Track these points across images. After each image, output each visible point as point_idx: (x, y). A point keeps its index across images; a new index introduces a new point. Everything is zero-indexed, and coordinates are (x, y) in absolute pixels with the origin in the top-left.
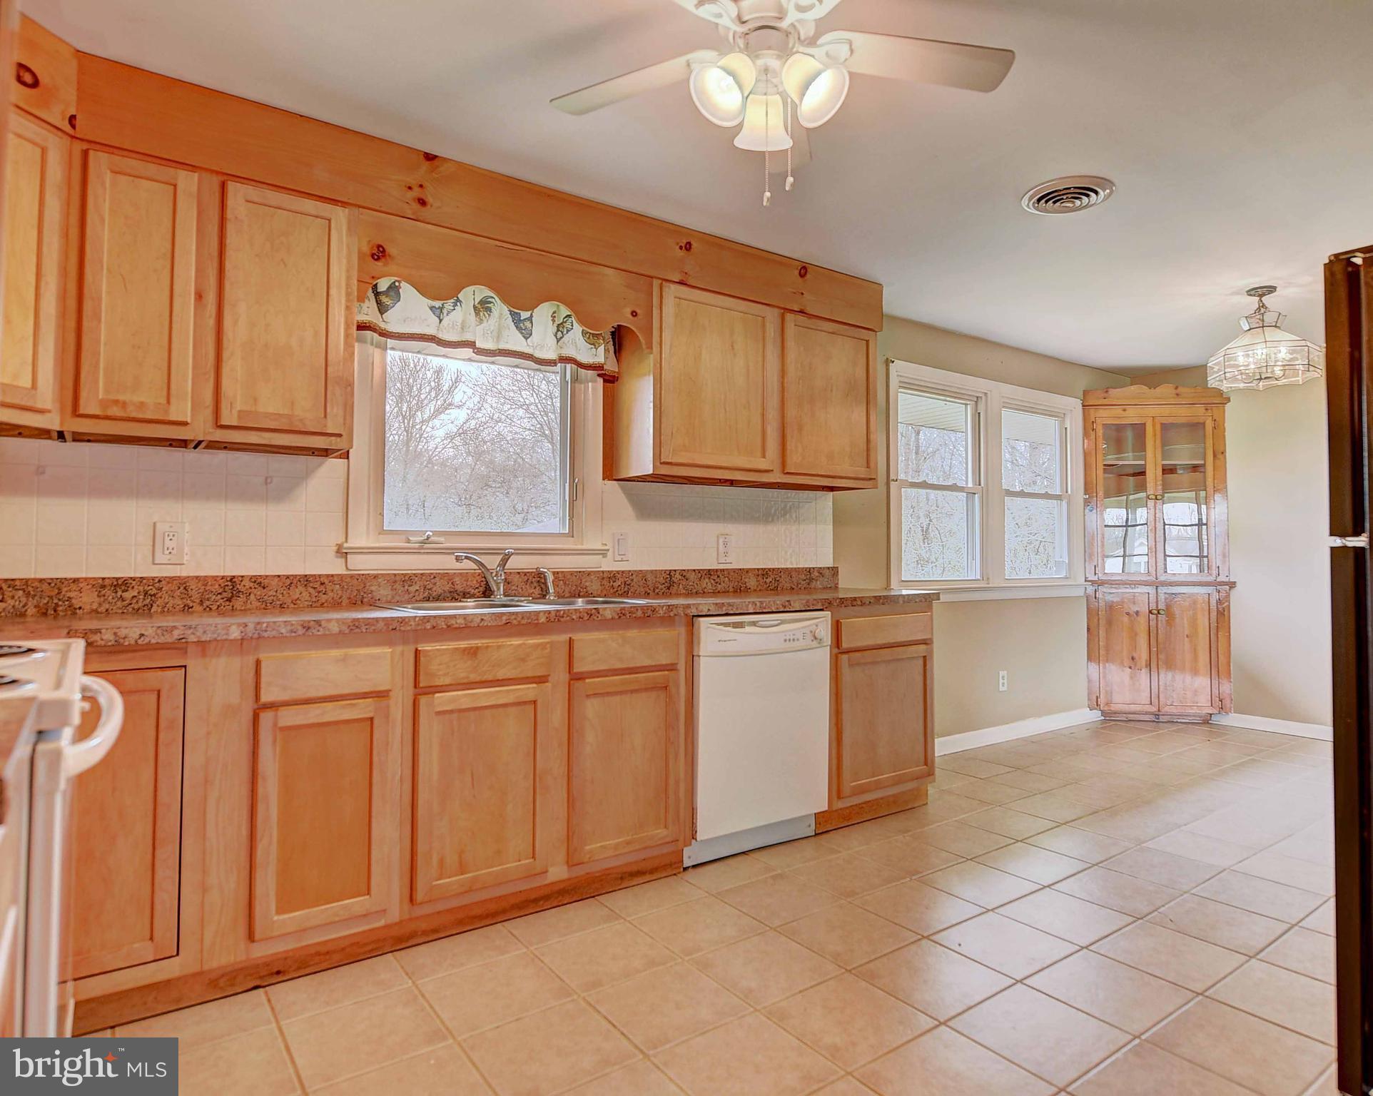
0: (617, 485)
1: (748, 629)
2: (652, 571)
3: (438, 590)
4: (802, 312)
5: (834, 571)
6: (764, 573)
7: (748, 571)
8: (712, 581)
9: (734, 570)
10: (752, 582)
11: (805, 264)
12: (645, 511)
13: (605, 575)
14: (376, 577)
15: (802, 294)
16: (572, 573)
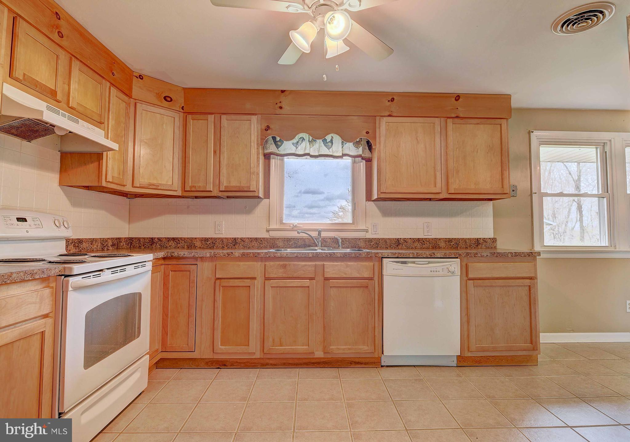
0: (373, 203)
1: (410, 265)
2: (389, 239)
3: (299, 244)
4: (457, 117)
5: (494, 240)
6: (450, 240)
7: (440, 239)
8: (420, 244)
9: (432, 239)
10: (442, 244)
11: (458, 95)
12: (386, 213)
13: (367, 240)
14: (278, 239)
15: (457, 108)
16: (352, 239)
